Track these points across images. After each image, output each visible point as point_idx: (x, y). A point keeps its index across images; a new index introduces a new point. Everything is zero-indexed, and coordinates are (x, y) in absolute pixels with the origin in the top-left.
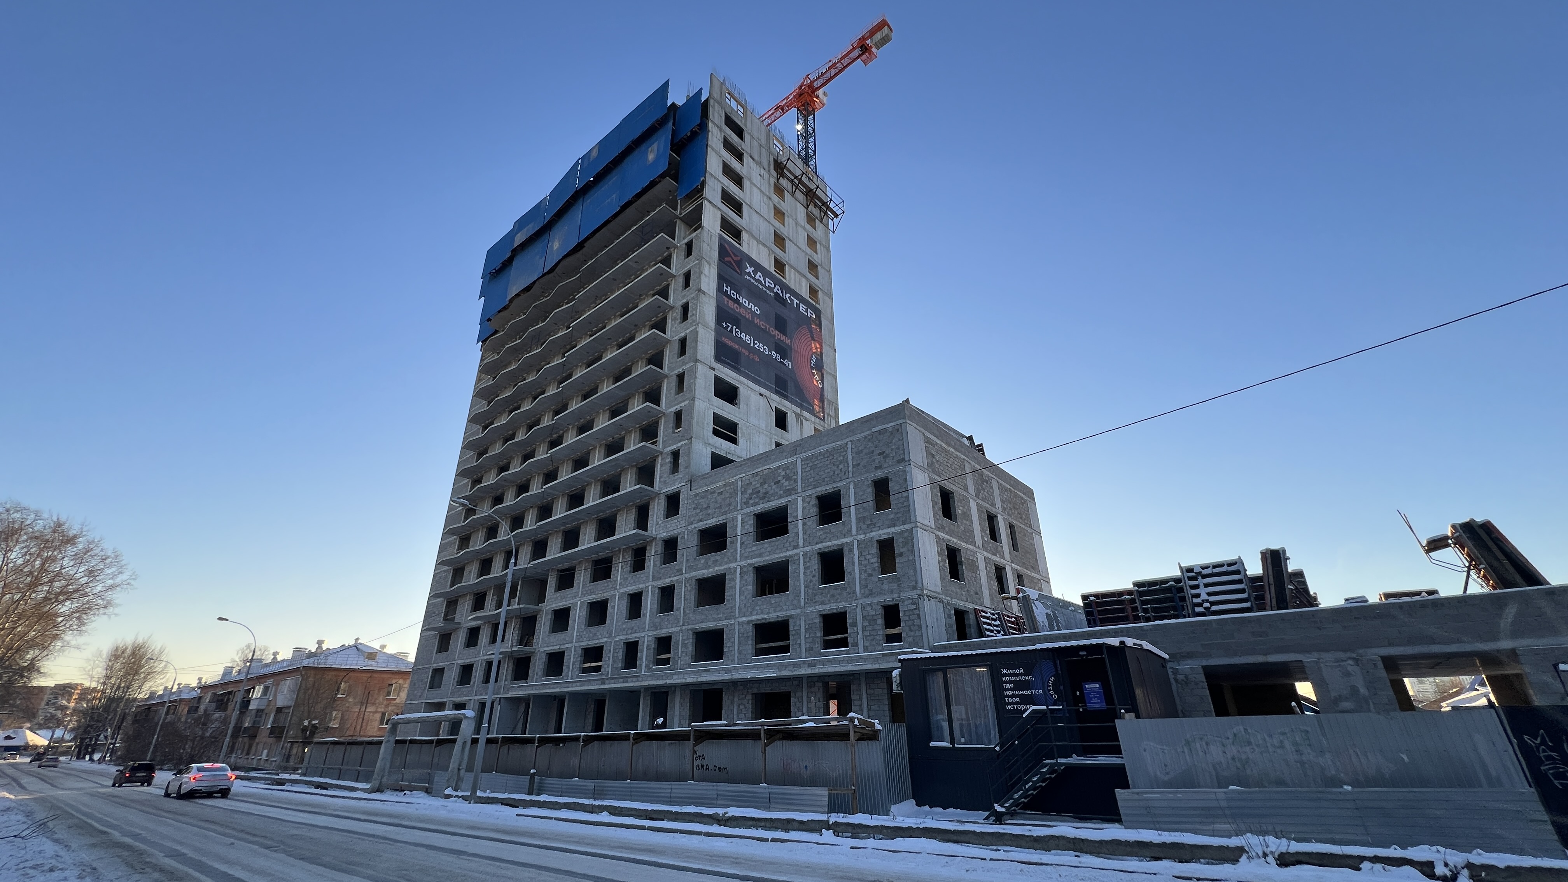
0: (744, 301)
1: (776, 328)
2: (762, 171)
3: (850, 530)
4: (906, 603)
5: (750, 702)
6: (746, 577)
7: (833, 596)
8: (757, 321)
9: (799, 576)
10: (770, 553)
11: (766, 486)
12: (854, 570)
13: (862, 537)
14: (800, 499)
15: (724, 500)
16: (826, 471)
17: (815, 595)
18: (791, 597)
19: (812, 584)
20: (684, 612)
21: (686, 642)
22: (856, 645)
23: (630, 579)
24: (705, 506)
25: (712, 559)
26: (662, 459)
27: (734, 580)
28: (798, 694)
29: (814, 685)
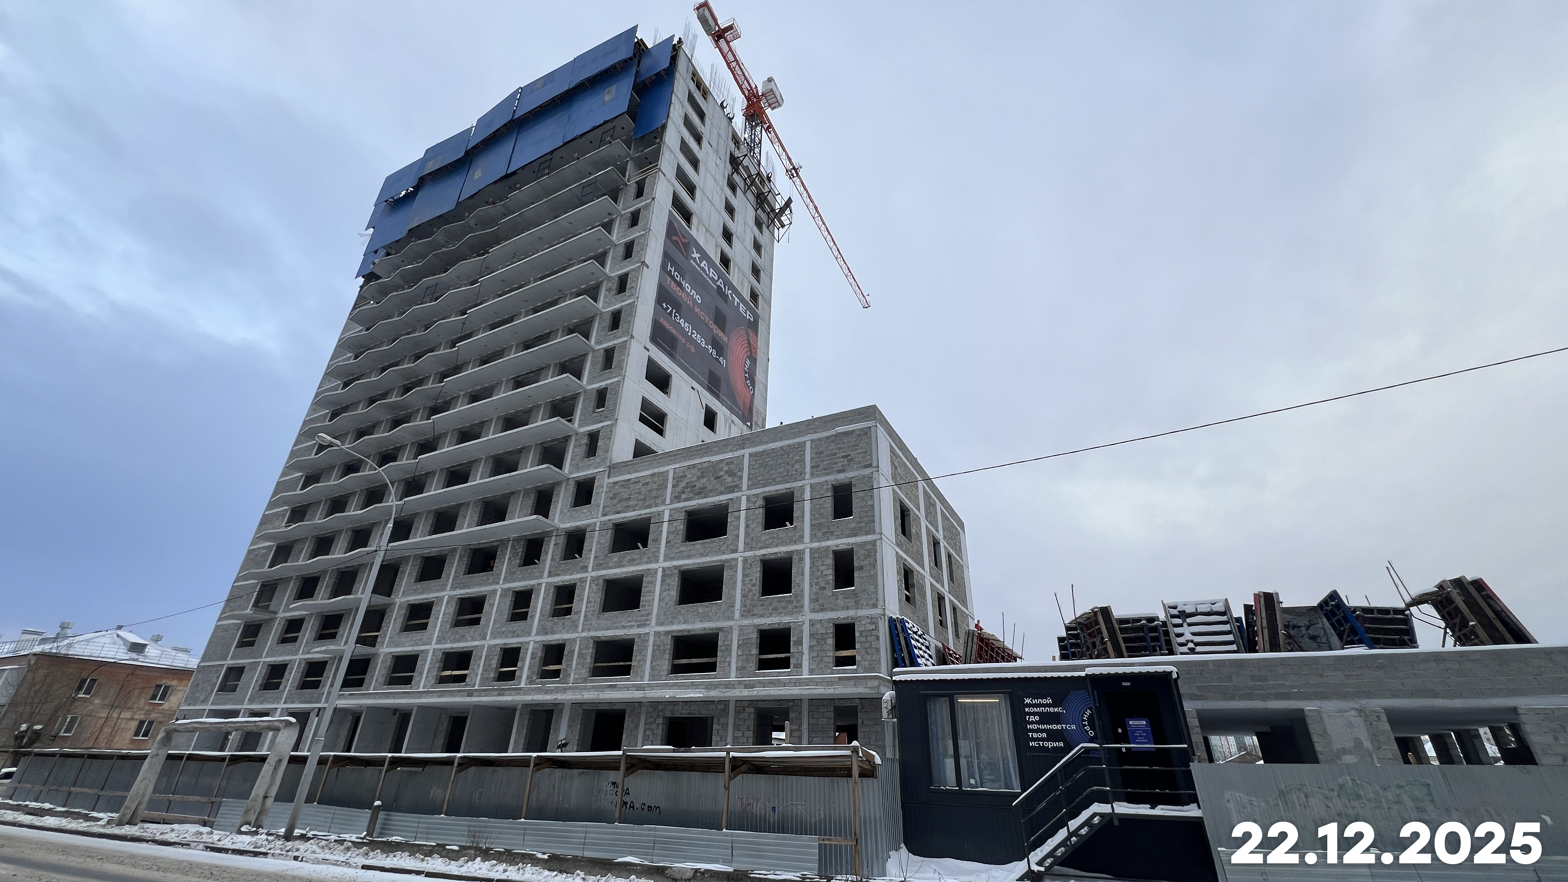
0: (686, 285)
1: (716, 323)
2: (718, 161)
3: (802, 537)
4: (863, 622)
5: (660, 727)
6: (668, 581)
7: (776, 609)
8: (697, 310)
9: (736, 583)
10: (702, 555)
11: (705, 480)
12: (803, 580)
13: (816, 545)
14: (744, 499)
15: (650, 491)
16: (779, 470)
17: (754, 606)
18: (724, 607)
19: (750, 594)
20: (585, 616)
21: (583, 652)
22: (799, 666)
23: (518, 573)
24: (624, 497)
25: (628, 558)
26: (576, 440)
27: (653, 583)
28: (722, 721)
29: (744, 710)
